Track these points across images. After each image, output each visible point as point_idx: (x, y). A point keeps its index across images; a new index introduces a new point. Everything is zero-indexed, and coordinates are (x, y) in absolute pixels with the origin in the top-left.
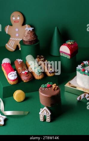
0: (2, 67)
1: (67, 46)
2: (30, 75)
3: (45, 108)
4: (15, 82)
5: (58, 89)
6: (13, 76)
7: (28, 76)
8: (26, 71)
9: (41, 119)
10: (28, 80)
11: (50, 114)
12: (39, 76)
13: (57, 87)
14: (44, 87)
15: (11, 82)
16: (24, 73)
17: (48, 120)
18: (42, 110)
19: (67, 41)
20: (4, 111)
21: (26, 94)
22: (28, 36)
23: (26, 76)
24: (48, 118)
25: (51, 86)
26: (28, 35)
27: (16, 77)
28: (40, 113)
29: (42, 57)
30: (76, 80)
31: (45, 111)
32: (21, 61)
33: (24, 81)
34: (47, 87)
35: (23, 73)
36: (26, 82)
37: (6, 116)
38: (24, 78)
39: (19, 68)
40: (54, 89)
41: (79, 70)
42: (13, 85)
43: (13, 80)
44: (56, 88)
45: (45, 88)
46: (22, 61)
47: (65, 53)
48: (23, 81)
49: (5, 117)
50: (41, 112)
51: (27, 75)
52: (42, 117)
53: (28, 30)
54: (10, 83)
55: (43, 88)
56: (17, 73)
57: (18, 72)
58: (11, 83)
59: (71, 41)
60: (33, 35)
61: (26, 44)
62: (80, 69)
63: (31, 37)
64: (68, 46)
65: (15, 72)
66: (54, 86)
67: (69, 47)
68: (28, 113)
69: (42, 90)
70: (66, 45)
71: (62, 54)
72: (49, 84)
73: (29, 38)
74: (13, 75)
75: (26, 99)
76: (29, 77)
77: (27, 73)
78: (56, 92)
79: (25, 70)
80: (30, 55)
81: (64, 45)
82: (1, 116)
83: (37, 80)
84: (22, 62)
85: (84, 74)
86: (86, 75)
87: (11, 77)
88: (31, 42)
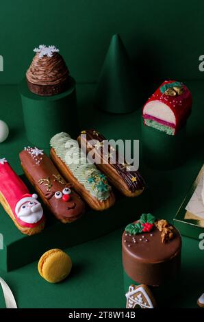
3: (141, 289)
4: (38, 228)
6: (30, 213)
7: (73, 208)
8: (65, 192)
12: (104, 201)
15: (28, 229)
16: (61, 200)
18: (133, 292)
22: (39, 71)
23: (69, 209)
25: (154, 229)
26: (40, 69)
27: (40, 215)
31: (139, 296)
32: (40, 155)
33: (64, 221)
34: (143, 233)
35: (57, 197)
39: (41, 181)
40: (167, 239)
44: (170, 235)
47: (159, 120)
51: (72, 205)
54: (26, 231)
55: (132, 234)
56: (39, 199)
60: (52, 71)
63: (45, 74)
64: (169, 101)
65: (34, 196)
66: (161, 226)
69: (131, 242)
71: (151, 122)
72: (145, 219)
77: (69, 198)
79: (61, 188)
84: (43, 157)
88: (44, 89)
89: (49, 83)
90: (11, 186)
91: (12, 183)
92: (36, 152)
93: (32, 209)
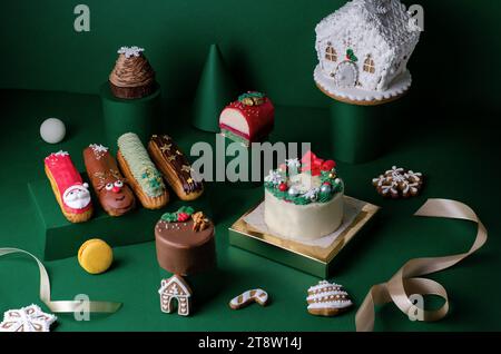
0: (47, 167)
1: (242, 111)
2: (129, 195)
3: (174, 279)
4: (83, 215)
5: (206, 227)
6: (77, 198)
7: (121, 200)
8: (116, 184)
9: (165, 307)
10: (122, 211)
11: (188, 295)
12: (155, 198)
13: (206, 220)
14: (169, 220)
15: (73, 215)
16: (111, 191)
17: (183, 310)
18: (166, 285)
19: (241, 94)
20: (51, 300)
21: (117, 249)
22: (126, 72)
23: (117, 200)
24: (183, 305)
25: (189, 219)
26: (128, 70)
27: (87, 201)
28: (160, 291)
29: (165, 142)
30: (263, 214)
31: (173, 288)
32: (103, 152)
33: (112, 214)
34: (177, 222)
35: (108, 188)
36: (115, 217)
37: (56, 314)
38: (112, 205)
39: (97, 174)
40: (197, 228)
41: (272, 187)
42: (77, 223)
43: (79, 211)
44: (202, 225)
45: (172, 222)
46: (105, 149)
47: (234, 130)
48: (107, 213)
49: (52, 318)
50: (163, 288)
51: (120, 196)
52: (165, 302)
53: (128, 56)
54: (70, 217)
55: (167, 222)
56: (91, 188)
57: (94, 184)
58: (74, 218)
59: (255, 94)
60: (141, 71)
61: (121, 96)
62: (274, 182)
63: (134, 75)
64: (245, 110)
65: (86, 185)
66: (197, 217)
67: (245, 115)
68: (120, 308)
69: (163, 229)
70: (238, 108)
71: (227, 132)
72: (184, 211)
73: (128, 79)
74: (80, 194)
75: (115, 265)
76: (126, 202)
77: (120, 191)
78: (203, 236)
79: (113, 180)
80: (130, 134)
81: (233, 107)
82: (42, 313)
83: (150, 210)
84: (106, 154)
85: (285, 199)
86: (290, 201)
87: (74, 199)
88: (134, 92)
89: (140, 84)
90: (66, 176)
91: (68, 173)
92: (100, 148)
93: (79, 195)
